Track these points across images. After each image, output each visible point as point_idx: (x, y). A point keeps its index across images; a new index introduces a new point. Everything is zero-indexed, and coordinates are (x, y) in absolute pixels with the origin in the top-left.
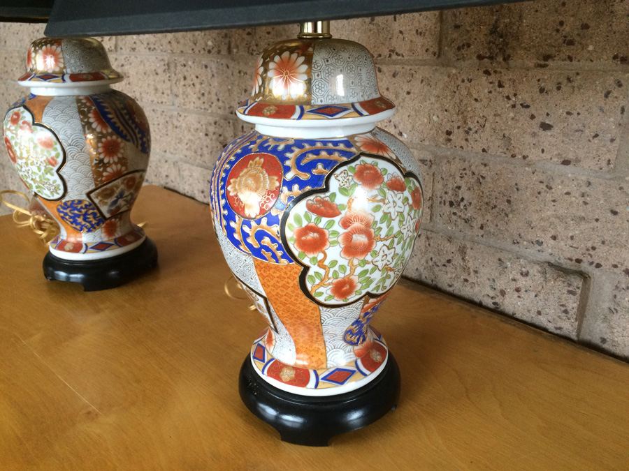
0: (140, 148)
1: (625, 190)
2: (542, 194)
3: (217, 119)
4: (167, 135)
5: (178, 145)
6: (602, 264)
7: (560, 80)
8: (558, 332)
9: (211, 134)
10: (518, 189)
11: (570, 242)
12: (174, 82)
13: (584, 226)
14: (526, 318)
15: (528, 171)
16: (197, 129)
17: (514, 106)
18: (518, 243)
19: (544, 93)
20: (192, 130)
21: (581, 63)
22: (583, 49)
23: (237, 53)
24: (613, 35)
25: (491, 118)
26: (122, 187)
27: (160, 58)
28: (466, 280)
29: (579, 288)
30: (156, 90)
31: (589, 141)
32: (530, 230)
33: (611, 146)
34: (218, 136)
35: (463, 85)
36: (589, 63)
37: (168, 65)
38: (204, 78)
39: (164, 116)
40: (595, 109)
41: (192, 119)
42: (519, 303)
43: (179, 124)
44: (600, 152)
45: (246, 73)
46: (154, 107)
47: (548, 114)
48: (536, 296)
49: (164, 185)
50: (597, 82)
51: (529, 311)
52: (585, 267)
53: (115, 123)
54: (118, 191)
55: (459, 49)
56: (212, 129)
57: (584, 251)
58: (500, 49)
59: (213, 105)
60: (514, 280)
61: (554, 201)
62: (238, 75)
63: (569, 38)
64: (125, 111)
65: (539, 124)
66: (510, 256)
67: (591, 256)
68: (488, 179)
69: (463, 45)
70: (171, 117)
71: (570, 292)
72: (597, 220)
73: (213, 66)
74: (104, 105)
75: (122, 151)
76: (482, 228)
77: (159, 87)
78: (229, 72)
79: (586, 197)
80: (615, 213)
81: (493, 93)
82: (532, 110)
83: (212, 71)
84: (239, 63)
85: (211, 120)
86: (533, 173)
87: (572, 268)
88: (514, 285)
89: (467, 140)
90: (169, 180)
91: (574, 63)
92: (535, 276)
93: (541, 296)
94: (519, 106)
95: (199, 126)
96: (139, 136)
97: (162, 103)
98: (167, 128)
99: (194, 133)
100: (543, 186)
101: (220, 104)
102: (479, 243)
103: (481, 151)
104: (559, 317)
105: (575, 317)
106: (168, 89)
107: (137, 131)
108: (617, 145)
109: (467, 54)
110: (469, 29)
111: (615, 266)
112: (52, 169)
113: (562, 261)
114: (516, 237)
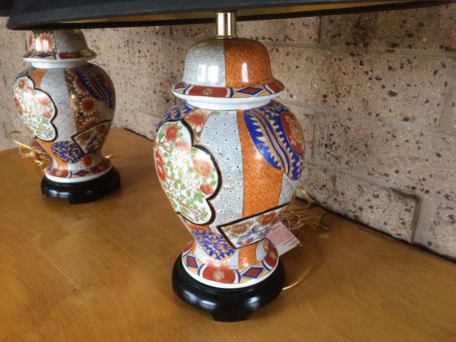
0: (108, 105)
1: (446, 140)
2: (389, 141)
3: (162, 81)
4: (127, 91)
5: (135, 99)
6: (430, 191)
7: (403, 62)
8: (398, 237)
9: (158, 92)
10: (372, 137)
11: (408, 175)
12: (132, 54)
13: (417, 164)
14: (377, 227)
15: (380, 125)
16: (148, 88)
17: (370, 79)
18: (372, 175)
19: (392, 70)
20: (144, 88)
21: (417, 50)
22: (419, 40)
23: (176, 34)
24: (441, 31)
25: (354, 87)
26: (96, 132)
27: (122, 37)
28: (336, 200)
29: (413, 207)
30: (119, 59)
31: (422, 105)
32: (380, 166)
33: (437, 109)
34: (163, 93)
35: (335, 63)
36: (423, 50)
37: (128, 41)
38: (153, 52)
39: (124, 78)
40: (427, 83)
41: (145, 81)
42: (372, 217)
43: (135, 84)
44: (430, 113)
45: (182, 50)
46: (117, 71)
47: (394, 85)
48: (384, 212)
49: (125, 127)
50: (429, 64)
51: (379, 222)
52: (418, 192)
53: (91, 88)
54: (93, 135)
55: (333, 37)
56: (158, 88)
57: (417, 181)
58: (362, 38)
59: (160, 71)
60: (369, 200)
61: (397, 146)
62: (178, 50)
63: (410, 32)
64: (98, 79)
65: (388, 91)
66: (367, 183)
67: (422, 185)
68: (352, 129)
69: (336, 35)
70: (129, 79)
71: (407, 210)
72: (427, 160)
73: (160, 43)
74: (83, 75)
75: (96, 107)
76: (347, 163)
77: (120, 57)
78: (171, 48)
79: (419, 144)
80: (439, 155)
81: (357, 69)
82: (383, 82)
83: (159, 47)
84: (178, 42)
85: (158, 81)
86: (383, 126)
87: (409, 193)
88: (368, 204)
89: (337, 101)
90: (128, 123)
91: (413, 50)
92: (383, 198)
93: (387, 212)
94: (374, 79)
95: (149, 86)
96: (108, 96)
97: (123, 68)
98: (126, 86)
99: (146, 91)
100: (390, 136)
101: (165, 70)
102: (345, 174)
103: (347, 109)
104: (399, 227)
105: (410, 227)
106: (127, 59)
107: (106, 93)
108: (441, 108)
109: (338, 42)
110: (339, 23)
111: (439, 193)
112: (47, 120)
113: (402, 188)
114: (371, 171)
